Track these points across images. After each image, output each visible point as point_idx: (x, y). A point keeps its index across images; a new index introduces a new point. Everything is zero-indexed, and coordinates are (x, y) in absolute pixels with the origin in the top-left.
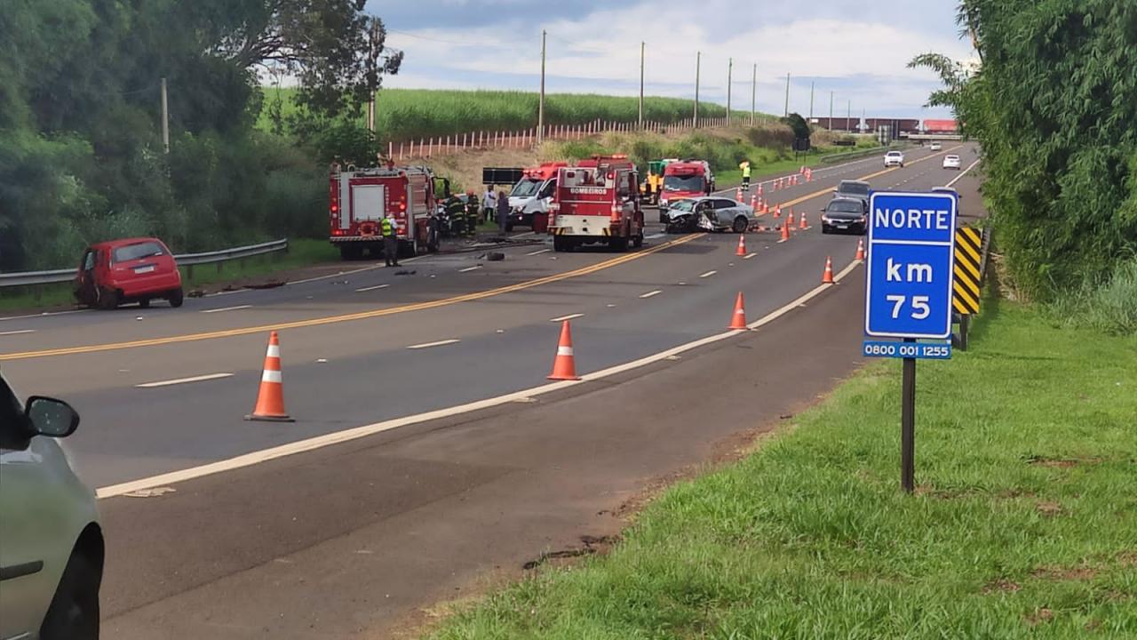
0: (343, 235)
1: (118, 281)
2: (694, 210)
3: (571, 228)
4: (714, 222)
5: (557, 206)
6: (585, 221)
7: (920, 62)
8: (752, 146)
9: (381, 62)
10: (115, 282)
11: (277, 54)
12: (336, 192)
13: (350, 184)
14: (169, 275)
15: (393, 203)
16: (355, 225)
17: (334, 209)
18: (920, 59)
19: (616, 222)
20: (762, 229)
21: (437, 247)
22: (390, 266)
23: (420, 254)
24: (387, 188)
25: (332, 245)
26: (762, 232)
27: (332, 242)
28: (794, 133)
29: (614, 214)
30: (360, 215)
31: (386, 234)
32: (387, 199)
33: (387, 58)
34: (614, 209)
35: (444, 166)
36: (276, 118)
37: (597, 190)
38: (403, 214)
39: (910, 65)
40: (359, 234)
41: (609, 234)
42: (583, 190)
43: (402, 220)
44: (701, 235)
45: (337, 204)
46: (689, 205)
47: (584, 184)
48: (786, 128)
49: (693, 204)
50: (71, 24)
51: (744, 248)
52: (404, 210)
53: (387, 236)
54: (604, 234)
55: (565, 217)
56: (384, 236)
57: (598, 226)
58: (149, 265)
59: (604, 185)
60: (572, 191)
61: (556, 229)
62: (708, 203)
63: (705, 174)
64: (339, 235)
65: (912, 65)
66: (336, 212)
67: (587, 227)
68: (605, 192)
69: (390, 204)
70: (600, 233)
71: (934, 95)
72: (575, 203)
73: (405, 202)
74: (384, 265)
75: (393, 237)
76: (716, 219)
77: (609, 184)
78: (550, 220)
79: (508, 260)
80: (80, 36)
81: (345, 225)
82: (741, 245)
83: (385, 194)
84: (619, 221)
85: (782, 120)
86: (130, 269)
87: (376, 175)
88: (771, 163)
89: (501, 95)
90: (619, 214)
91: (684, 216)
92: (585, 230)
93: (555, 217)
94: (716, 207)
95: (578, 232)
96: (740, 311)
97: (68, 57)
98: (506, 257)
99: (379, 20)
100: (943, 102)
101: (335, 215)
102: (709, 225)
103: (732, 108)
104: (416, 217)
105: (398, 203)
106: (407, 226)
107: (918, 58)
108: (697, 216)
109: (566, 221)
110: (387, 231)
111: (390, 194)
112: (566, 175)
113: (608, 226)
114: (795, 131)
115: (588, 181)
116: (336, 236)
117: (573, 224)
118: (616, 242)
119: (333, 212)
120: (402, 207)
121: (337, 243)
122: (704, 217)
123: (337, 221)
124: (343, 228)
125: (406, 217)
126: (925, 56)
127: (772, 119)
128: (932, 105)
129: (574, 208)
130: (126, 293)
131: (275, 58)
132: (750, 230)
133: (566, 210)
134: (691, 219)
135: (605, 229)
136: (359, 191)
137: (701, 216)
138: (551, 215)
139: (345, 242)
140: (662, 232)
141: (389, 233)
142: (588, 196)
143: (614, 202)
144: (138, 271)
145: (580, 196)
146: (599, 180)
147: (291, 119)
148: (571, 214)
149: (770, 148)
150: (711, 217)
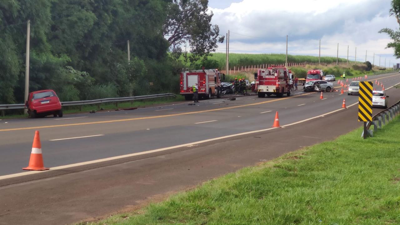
0: (184, 92)
1: (35, 107)
2: (313, 85)
3: (263, 89)
4: (320, 88)
5: (258, 82)
6: (267, 87)
7: (383, 31)
8: (353, 70)
9: (218, 39)
10: (34, 107)
11: (186, 37)
12: (182, 78)
13: (187, 75)
14: (56, 104)
15: (201, 81)
16: (188, 89)
17: (182, 83)
18: (383, 30)
19: (278, 87)
20: (337, 91)
21: (220, 96)
22: (196, 102)
23: (211, 98)
24: (199, 76)
25: (181, 95)
26: (336, 92)
27: (181, 94)
28: (367, 67)
29: (277, 85)
30: (190, 85)
31: (194, 91)
32: (199, 80)
33: (220, 38)
34: (277, 83)
35: (252, 74)
36: (185, 57)
37: (272, 77)
38: (204, 85)
39: (379, 32)
40: (190, 92)
41: (276, 91)
42: (267, 77)
43: (204, 87)
44: (315, 92)
45: (183, 81)
46: (311, 83)
47: (268, 75)
48: (365, 65)
49: (313, 83)
50: (87, 20)
51: (322, 96)
52: (205, 84)
53: (195, 92)
54: (274, 92)
55: (261, 86)
56: (194, 92)
57: (272, 89)
58: (47, 101)
59: (274, 75)
60: (264, 77)
61: (258, 90)
62: (318, 82)
63: (320, 74)
64: (183, 92)
65: (380, 32)
66: (182, 84)
67: (268, 89)
68: (275, 77)
69: (200, 81)
70: (272, 91)
71: (389, 44)
72: (264, 81)
73: (205, 81)
74: (194, 102)
75: (196, 92)
76: (320, 87)
77: (276, 75)
78: (256, 87)
79: (237, 100)
80: (89, 24)
81: (185, 89)
82: (321, 95)
83: (198, 78)
84: (279, 87)
85: (364, 63)
86: (39, 102)
87: (195, 72)
88: (358, 74)
89: (278, 55)
90: (279, 85)
91: (310, 87)
92: (267, 90)
93: (257, 86)
94: (320, 84)
95: (265, 91)
96: (277, 120)
97: (86, 31)
98: (236, 99)
99: (218, 26)
100: (392, 46)
101: (182, 85)
102: (318, 89)
103: (349, 60)
104: (210, 86)
105: (203, 81)
106: (206, 89)
107: (382, 30)
108: (314, 87)
109: (261, 87)
110: (194, 90)
111: (200, 78)
112: (262, 72)
113: (275, 89)
114: (368, 66)
115: (270, 74)
116: (182, 92)
117: (263, 88)
118: (278, 94)
119: (181, 84)
120: (204, 82)
121: (183, 95)
122: (316, 87)
123: (182, 87)
124: (184, 90)
125: (205, 86)
126: (384, 29)
127: (360, 63)
128: (388, 47)
129: (264, 83)
130: (37, 111)
131: (185, 38)
132: (333, 91)
133: (261, 83)
134: (312, 87)
135: (274, 90)
136: (190, 77)
137: (315, 86)
138: (256, 85)
139: (186, 94)
140: (303, 92)
141: (195, 91)
142: (269, 79)
143: (277, 81)
144: (42, 103)
145: (266, 79)
146: (273, 73)
147: (190, 57)
148: (263, 85)
149: (358, 70)
150: (318, 87)
